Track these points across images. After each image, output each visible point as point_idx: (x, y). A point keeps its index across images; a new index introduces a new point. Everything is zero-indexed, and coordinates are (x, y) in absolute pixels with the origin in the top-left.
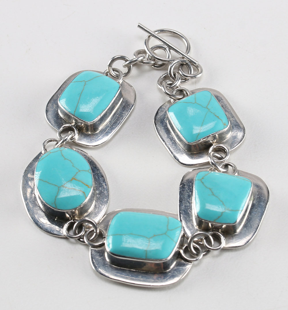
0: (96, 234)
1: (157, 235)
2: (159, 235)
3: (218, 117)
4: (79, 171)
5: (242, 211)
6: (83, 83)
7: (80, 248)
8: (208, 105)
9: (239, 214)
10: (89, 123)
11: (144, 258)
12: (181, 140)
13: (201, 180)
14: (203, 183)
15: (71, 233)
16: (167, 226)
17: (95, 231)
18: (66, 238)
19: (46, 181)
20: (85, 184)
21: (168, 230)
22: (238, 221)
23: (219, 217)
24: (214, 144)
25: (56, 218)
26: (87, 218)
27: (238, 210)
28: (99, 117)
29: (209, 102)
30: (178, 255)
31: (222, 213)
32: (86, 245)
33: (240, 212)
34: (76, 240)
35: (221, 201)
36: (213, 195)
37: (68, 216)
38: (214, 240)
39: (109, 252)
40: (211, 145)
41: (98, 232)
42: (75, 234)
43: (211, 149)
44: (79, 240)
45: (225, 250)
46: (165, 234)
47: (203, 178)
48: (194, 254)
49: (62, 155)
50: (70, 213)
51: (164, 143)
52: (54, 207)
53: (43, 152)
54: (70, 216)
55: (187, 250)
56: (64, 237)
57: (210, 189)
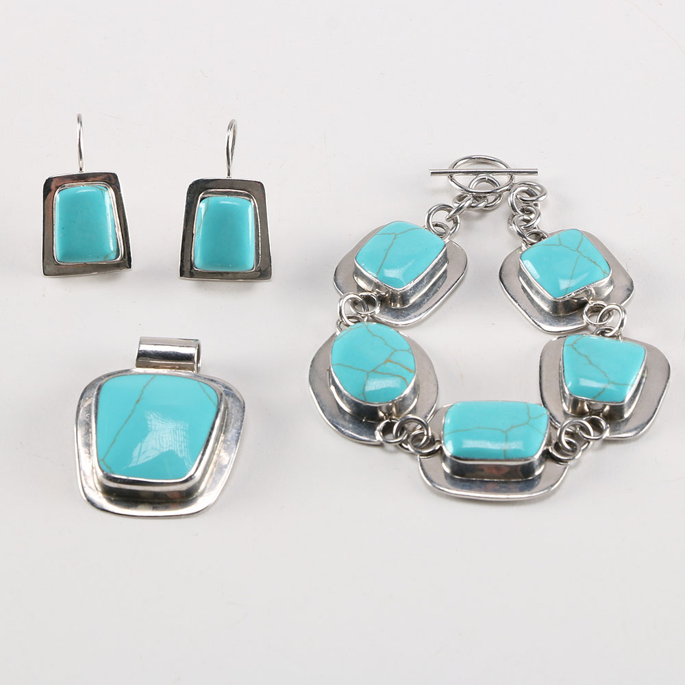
0: (428, 438)
1: (516, 426)
2: (519, 426)
3: (594, 262)
4: (396, 351)
5: (632, 386)
6: (393, 236)
7: (403, 458)
8: (579, 247)
9: (628, 390)
10: (399, 290)
11: (502, 458)
12: (543, 298)
13: (572, 345)
14: (575, 349)
15: (389, 437)
16: (528, 413)
17: (426, 433)
18: (381, 445)
19: (348, 366)
20: (405, 368)
21: (530, 418)
22: (627, 399)
23: (599, 394)
24: (590, 302)
25: (363, 418)
26: (410, 416)
27: (628, 385)
28: (413, 284)
29: (580, 243)
30: (547, 455)
31: (604, 389)
32: (412, 454)
33: (630, 387)
34: (396, 446)
35: (603, 372)
36: (591, 363)
37: (381, 414)
38: (594, 429)
39: (451, 456)
40: (585, 303)
41: (430, 435)
42: (396, 437)
43: (586, 309)
44: (401, 445)
45: (607, 441)
46: (527, 423)
47: (575, 343)
48: (568, 450)
49: (369, 331)
50: (384, 410)
51: (517, 305)
52: (364, 400)
53: (338, 333)
54: (385, 415)
55: (558, 447)
56: (379, 443)
57: (586, 357)
